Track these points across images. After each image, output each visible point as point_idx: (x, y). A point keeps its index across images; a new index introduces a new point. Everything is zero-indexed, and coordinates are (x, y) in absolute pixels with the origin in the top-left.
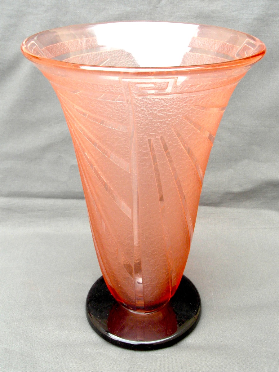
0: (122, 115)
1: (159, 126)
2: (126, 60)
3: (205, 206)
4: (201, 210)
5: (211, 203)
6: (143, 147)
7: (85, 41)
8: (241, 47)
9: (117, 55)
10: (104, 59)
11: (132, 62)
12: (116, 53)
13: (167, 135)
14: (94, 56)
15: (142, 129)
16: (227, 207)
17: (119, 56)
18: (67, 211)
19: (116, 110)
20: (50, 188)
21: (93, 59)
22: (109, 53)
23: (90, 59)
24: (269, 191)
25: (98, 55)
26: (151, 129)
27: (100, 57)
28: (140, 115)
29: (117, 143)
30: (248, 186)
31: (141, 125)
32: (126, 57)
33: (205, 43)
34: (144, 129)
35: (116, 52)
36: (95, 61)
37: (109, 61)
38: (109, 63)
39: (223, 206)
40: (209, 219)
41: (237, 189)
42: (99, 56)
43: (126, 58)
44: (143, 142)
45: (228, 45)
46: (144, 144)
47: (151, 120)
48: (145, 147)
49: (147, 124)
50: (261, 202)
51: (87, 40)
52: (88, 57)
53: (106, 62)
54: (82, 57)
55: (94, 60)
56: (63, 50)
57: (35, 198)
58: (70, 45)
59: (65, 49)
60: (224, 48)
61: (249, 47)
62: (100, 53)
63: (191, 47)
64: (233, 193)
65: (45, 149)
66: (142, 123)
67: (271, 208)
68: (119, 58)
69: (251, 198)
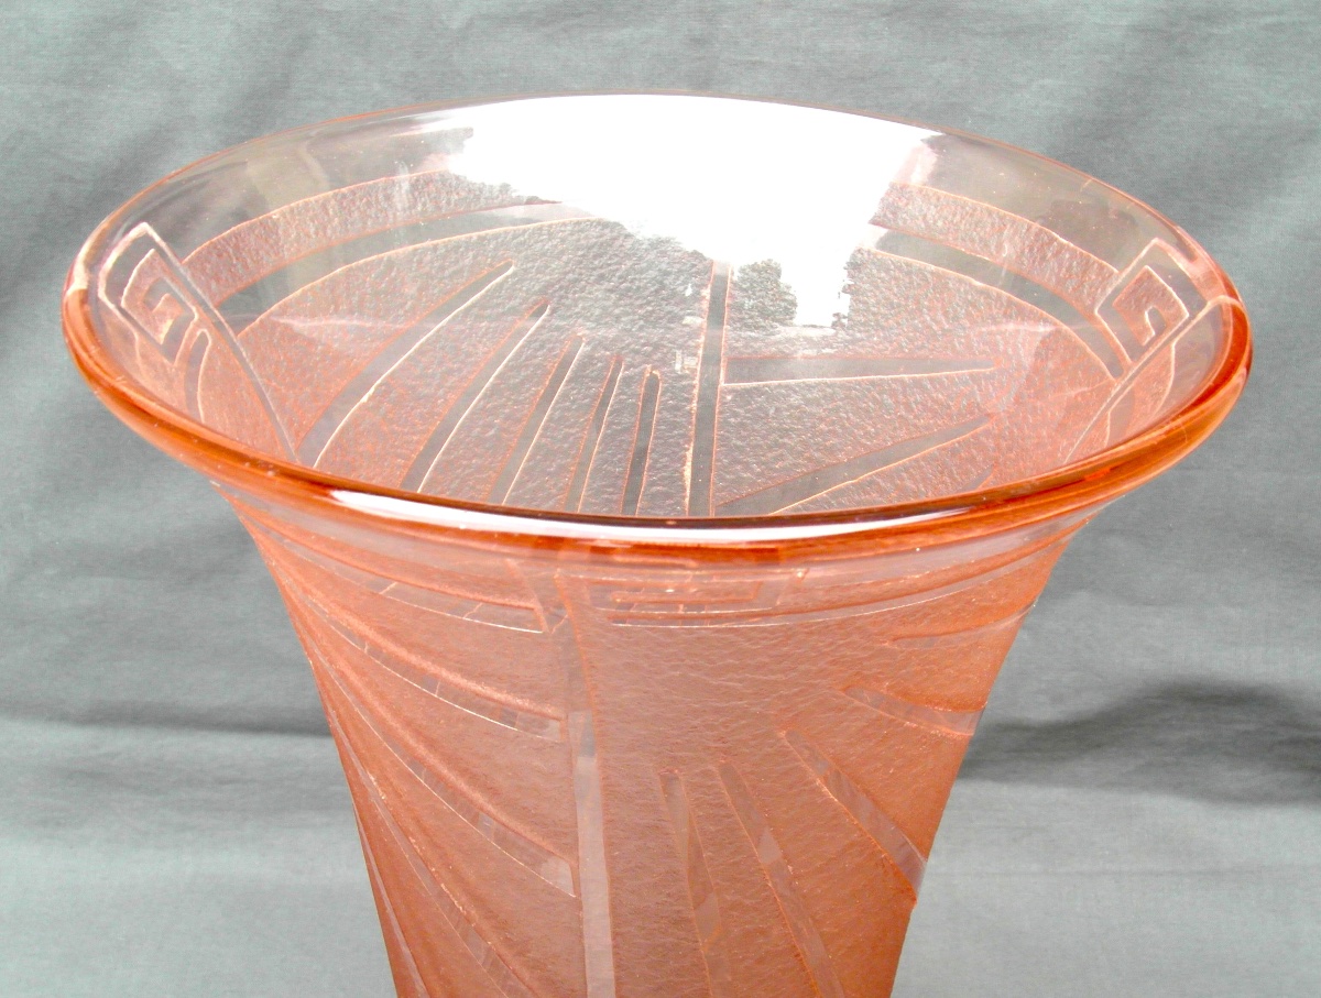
2: (594, 269)
7: (406, 186)
8: (1124, 275)
9: (556, 246)
10: (491, 265)
11: (620, 277)
12: (550, 240)
13: (756, 757)
14: (444, 257)
17: (562, 252)
21: (442, 268)
22: (514, 238)
23: (427, 269)
24: (1174, 723)
25: (467, 249)
27: (475, 257)
32: (595, 257)
33: (958, 217)
35: (550, 234)
36: (451, 277)
37: (515, 274)
38: (517, 282)
42: (471, 254)
43: (596, 262)
45: (1062, 246)
46: (641, 794)
48: (644, 805)
51: (417, 180)
52: (420, 262)
53: (499, 280)
54: (390, 264)
55: (447, 273)
56: (298, 239)
58: (331, 213)
59: (308, 236)
60: (1043, 258)
61: (1165, 289)
62: (475, 238)
63: (884, 226)
64: (1028, 728)
68: (565, 258)
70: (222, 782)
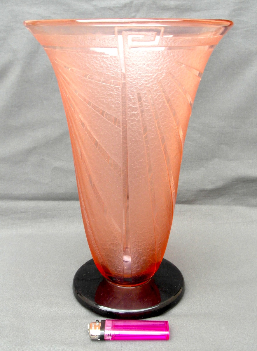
0: (115, 70)
1: (146, 80)
3: (180, 204)
4: (178, 208)
5: (186, 201)
6: (133, 102)
13: (154, 90)
15: (132, 83)
16: (201, 204)
18: (49, 213)
19: (110, 65)
20: (33, 190)
24: (239, 188)
26: (140, 83)
28: (130, 69)
29: (109, 99)
30: (220, 183)
31: (131, 79)
34: (133, 83)
39: (197, 204)
40: (185, 216)
41: (210, 187)
44: (133, 97)
46: (134, 99)
47: (140, 74)
48: (134, 102)
49: (136, 79)
50: (233, 198)
57: (18, 201)
64: (206, 191)
65: (29, 152)
66: (132, 77)
67: (242, 204)
69: (223, 195)
70: (22, 212)
